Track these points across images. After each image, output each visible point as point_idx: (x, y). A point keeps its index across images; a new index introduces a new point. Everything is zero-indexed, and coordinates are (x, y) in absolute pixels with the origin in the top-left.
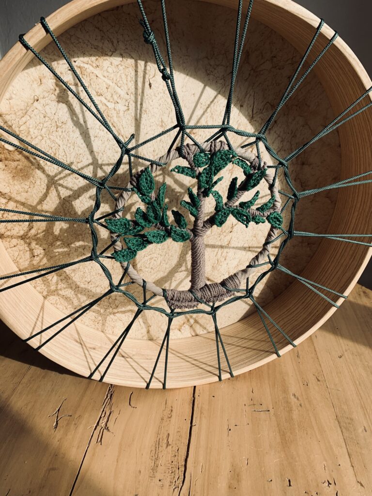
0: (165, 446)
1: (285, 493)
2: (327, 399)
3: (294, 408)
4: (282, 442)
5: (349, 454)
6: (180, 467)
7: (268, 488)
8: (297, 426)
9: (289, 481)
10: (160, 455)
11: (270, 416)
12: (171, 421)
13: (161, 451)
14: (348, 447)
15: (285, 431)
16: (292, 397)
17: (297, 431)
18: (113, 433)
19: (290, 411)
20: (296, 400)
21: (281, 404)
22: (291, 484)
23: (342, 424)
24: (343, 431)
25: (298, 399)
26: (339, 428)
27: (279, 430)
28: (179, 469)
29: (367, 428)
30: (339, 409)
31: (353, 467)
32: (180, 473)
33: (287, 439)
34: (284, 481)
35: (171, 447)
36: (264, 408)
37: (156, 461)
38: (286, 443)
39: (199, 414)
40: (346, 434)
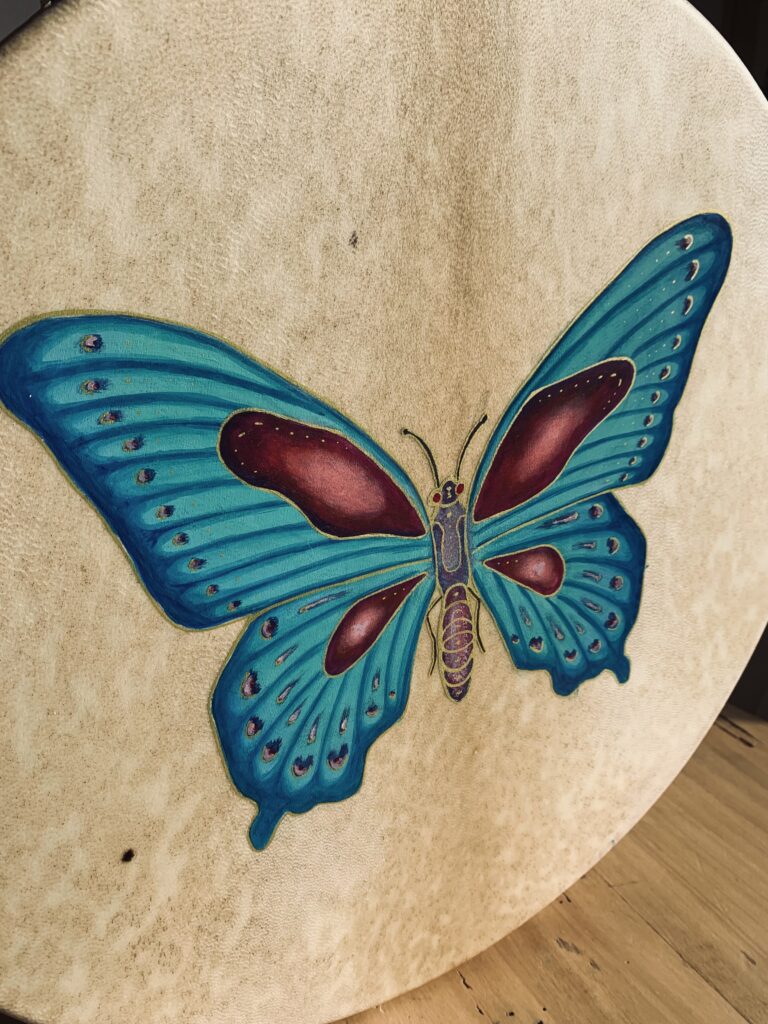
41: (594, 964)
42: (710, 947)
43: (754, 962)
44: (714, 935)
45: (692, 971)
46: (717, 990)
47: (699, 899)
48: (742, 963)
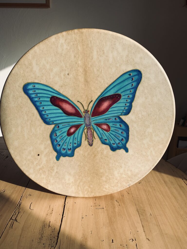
0: (48, 227)
1: (110, 246)
2: (133, 202)
3: (116, 206)
4: (109, 222)
5: (143, 226)
6: (55, 237)
7: (102, 244)
8: (117, 215)
9: (113, 240)
10: (44, 232)
11: (104, 211)
12: (52, 215)
13: (45, 230)
14: (142, 223)
15: (111, 217)
16: (116, 202)
17: (117, 217)
18: (19, 223)
19: (114, 208)
20: (117, 203)
21: (109, 205)
22: (113, 241)
23: (140, 212)
24: (140, 216)
25: (118, 202)
26: (138, 214)
27: (108, 217)
28: (54, 238)
29: (151, 214)
30: (138, 206)
31: (145, 232)
32: (55, 240)
33: (112, 221)
34: (110, 240)
35: (51, 227)
36: (101, 207)
37: (42, 235)
38: (112, 223)
39: (67, 211)
40: (141, 217)
41: (119, 205)
42: (144, 210)
43: (151, 215)
44: (147, 209)
45: (137, 212)
46: (139, 216)
47: (149, 204)
48: (149, 214)
